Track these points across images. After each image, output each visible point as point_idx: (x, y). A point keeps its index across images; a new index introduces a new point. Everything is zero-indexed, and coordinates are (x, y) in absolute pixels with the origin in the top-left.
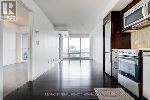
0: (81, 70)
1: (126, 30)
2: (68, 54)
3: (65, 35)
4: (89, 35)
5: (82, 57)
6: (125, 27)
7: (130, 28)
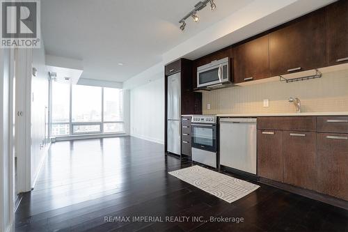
1: (198, 90)
2: (68, 126)
4: (122, 83)
6: (199, 86)
7: (204, 88)
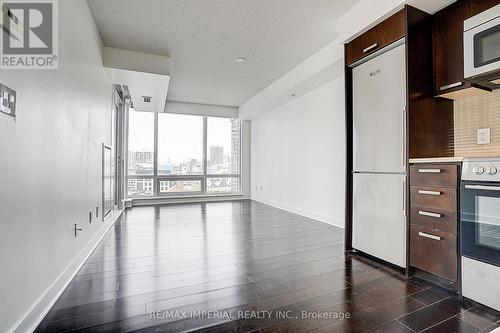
0: (205, 228)
2: (152, 181)
3: (147, 100)
4: (237, 108)
5: (210, 190)
